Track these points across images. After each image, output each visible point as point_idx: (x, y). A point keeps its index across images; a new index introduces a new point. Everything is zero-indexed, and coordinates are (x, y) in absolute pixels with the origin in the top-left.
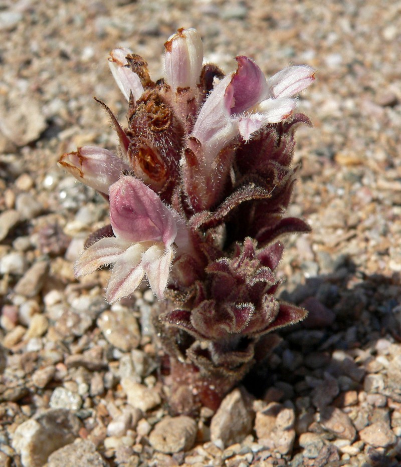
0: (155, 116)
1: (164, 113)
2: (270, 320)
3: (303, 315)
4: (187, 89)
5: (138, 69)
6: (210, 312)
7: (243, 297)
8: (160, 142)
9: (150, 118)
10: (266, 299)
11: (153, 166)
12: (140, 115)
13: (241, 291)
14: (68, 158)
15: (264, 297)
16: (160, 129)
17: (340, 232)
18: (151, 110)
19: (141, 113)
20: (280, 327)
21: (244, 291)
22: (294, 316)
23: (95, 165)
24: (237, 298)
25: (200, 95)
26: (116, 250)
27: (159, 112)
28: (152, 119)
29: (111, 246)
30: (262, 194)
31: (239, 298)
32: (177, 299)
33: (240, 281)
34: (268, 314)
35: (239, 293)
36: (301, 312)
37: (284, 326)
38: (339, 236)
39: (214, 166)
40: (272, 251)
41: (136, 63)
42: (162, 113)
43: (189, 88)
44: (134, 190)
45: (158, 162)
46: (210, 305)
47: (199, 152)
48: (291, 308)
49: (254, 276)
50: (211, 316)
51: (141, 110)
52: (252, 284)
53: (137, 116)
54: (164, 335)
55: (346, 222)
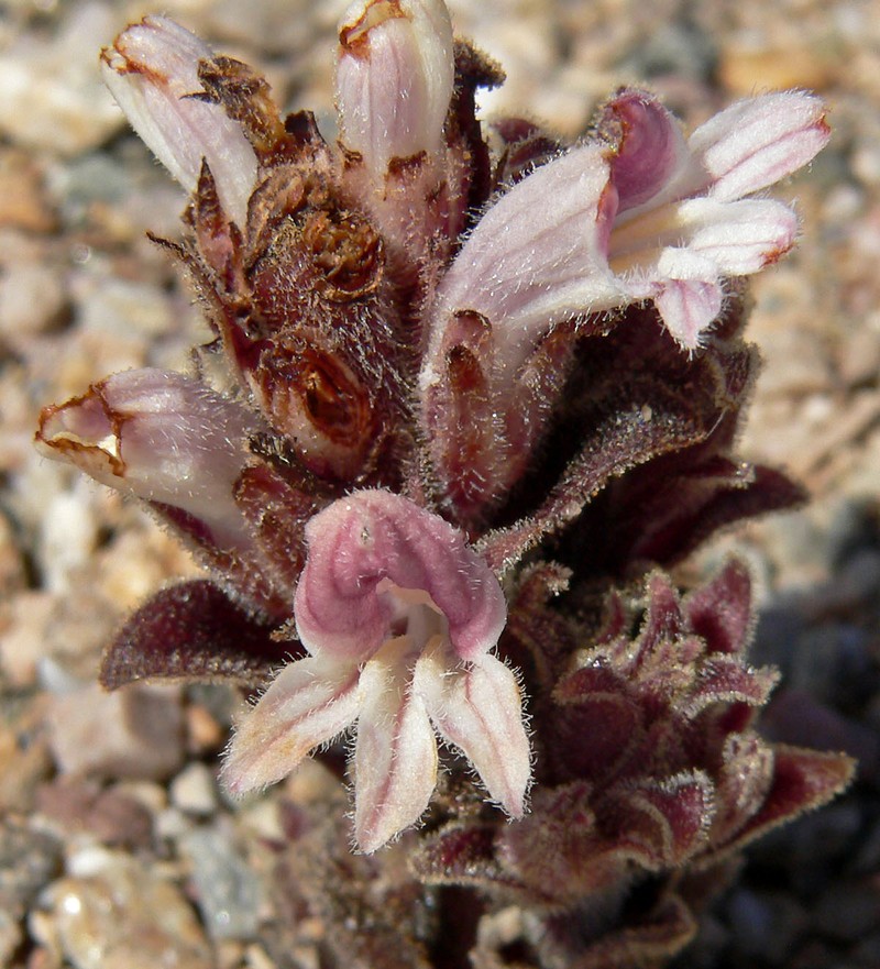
0: (336, 260)
1: (363, 244)
2: (753, 809)
3: (843, 774)
4: (417, 160)
5: (245, 110)
6: (579, 818)
7: (668, 755)
8: (350, 329)
9: (325, 267)
10: (736, 748)
11: (331, 399)
12: (284, 259)
13: (663, 738)
14: (60, 421)
15: (728, 745)
16: (355, 294)
17: (817, 409)
18: (324, 243)
19: (287, 254)
20: (780, 822)
21: (669, 738)
22: (818, 783)
23: (157, 433)
24: (652, 760)
25: (456, 167)
26: (322, 692)
27: (345, 244)
28: (327, 269)
29: (304, 685)
30: (681, 437)
31: (656, 760)
32: (458, 798)
33: (654, 708)
34: (746, 790)
35: (655, 743)
36: (834, 765)
37: (791, 817)
38: (819, 428)
39: (530, 378)
40: (721, 596)
41: (235, 90)
42: (353, 244)
43: (424, 153)
44: (395, 528)
45: (349, 388)
46: (576, 797)
47: (483, 347)
48: (804, 760)
49: (698, 688)
50: (588, 830)
51: (286, 243)
52: (691, 714)
53: (273, 261)
54: (370, 920)
55: (833, 366)
